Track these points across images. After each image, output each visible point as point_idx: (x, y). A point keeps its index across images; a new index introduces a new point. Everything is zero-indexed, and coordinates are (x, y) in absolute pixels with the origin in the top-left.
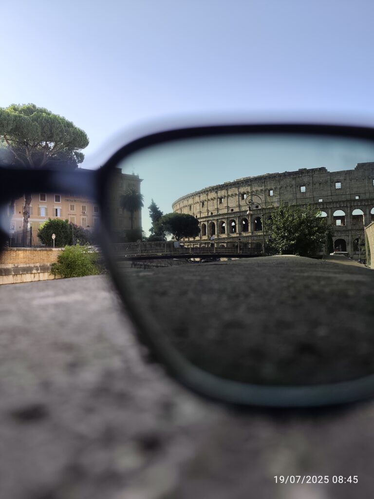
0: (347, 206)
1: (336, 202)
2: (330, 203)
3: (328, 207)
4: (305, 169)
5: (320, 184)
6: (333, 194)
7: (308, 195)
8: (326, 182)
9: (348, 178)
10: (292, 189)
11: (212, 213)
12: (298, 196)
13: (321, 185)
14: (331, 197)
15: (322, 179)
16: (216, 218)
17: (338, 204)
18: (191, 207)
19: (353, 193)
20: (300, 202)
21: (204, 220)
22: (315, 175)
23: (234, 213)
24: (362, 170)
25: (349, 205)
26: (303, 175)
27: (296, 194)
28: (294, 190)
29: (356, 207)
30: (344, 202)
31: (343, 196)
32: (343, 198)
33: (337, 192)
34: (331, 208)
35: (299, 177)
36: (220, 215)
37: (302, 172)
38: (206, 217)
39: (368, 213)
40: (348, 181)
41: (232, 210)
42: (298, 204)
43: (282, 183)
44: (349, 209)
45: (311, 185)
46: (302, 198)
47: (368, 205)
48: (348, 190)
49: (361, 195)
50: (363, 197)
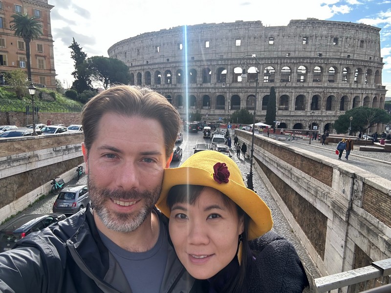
0: (277, 63)
1: (268, 59)
2: (262, 59)
3: (260, 63)
4: (242, 21)
5: (255, 38)
6: (266, 50)
7: (242, 49)
8: (261, 37)
9: (281, 35)
10: (227, 42)
11: (147, 62)
12: (233, 49)
13: (256, 40)
14: (263, 53)
15: (257, 33)
16: (151, 67)
17: (269, 61)
18: (126, 53)
19: (285, 50)
20: (234, 56)
21: (140, 68)
22: (251, 28)
23: (170, 63)
24: (295, 27)
25: (279, 62)
26: (240, 27)
27: (231, 47)
28: (230, 43)
29: (286, 64)
30: (275, 58)
31: (275, 53)
32: (275, 55)
33: (270, 47)
34: (263, 64)
35: (235, 29)
36: (155, 64)
37: (239, 24)
38: (141, 65)
39: (295, 71)
40: (281, 37)
41: (168, 60)
42: (232, 57)
43: (218, 34)
44: (279, 66)
45: (246, 38)
46: (237, 51)
47: (297, 63)
48: (280, 46)
49: (291, 53)
50: (293, 55)
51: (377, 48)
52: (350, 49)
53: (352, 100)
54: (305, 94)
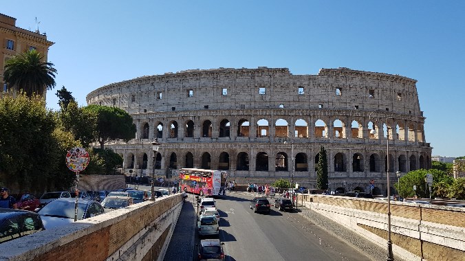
0: (310, 116)
2: (292, 110)
3: (289, 115)
4: (266, 68)
6: (295, 100)
7: (268, 98)
8: (288, 85)
9: (312, 84)
10: (249, 89)
11: (146, 111)
12: (257, 98)
13: (283, 88)
14: (292, 103)
15: (284, 81)
16: (150, 117)
17: (300, 112)
19: (317, 100)
20: (258, 106)
22: (276, 76)
23: (176, 112)
24: (326, 76)
26: (263, 74)
27: (254, 95)
28: (252, 91)
29: (319, 117)
30: (306, 110)
32: (306, 106)
33: (300, 98)
34: (293, 116)
35: (258, 76)
36: (156, 113)
37: (261, 71)
38: (136, 115)
39: (330, 125)
40: (312, 87)
41: (174, 108)
44: (312, 119)
45: (272, 86)
47: (331, 116)
48: (311, 97)
49: (325, 104)
51: (415, 101)
52: (388, 102)
53: (397, 160)
54: (345, 152)
